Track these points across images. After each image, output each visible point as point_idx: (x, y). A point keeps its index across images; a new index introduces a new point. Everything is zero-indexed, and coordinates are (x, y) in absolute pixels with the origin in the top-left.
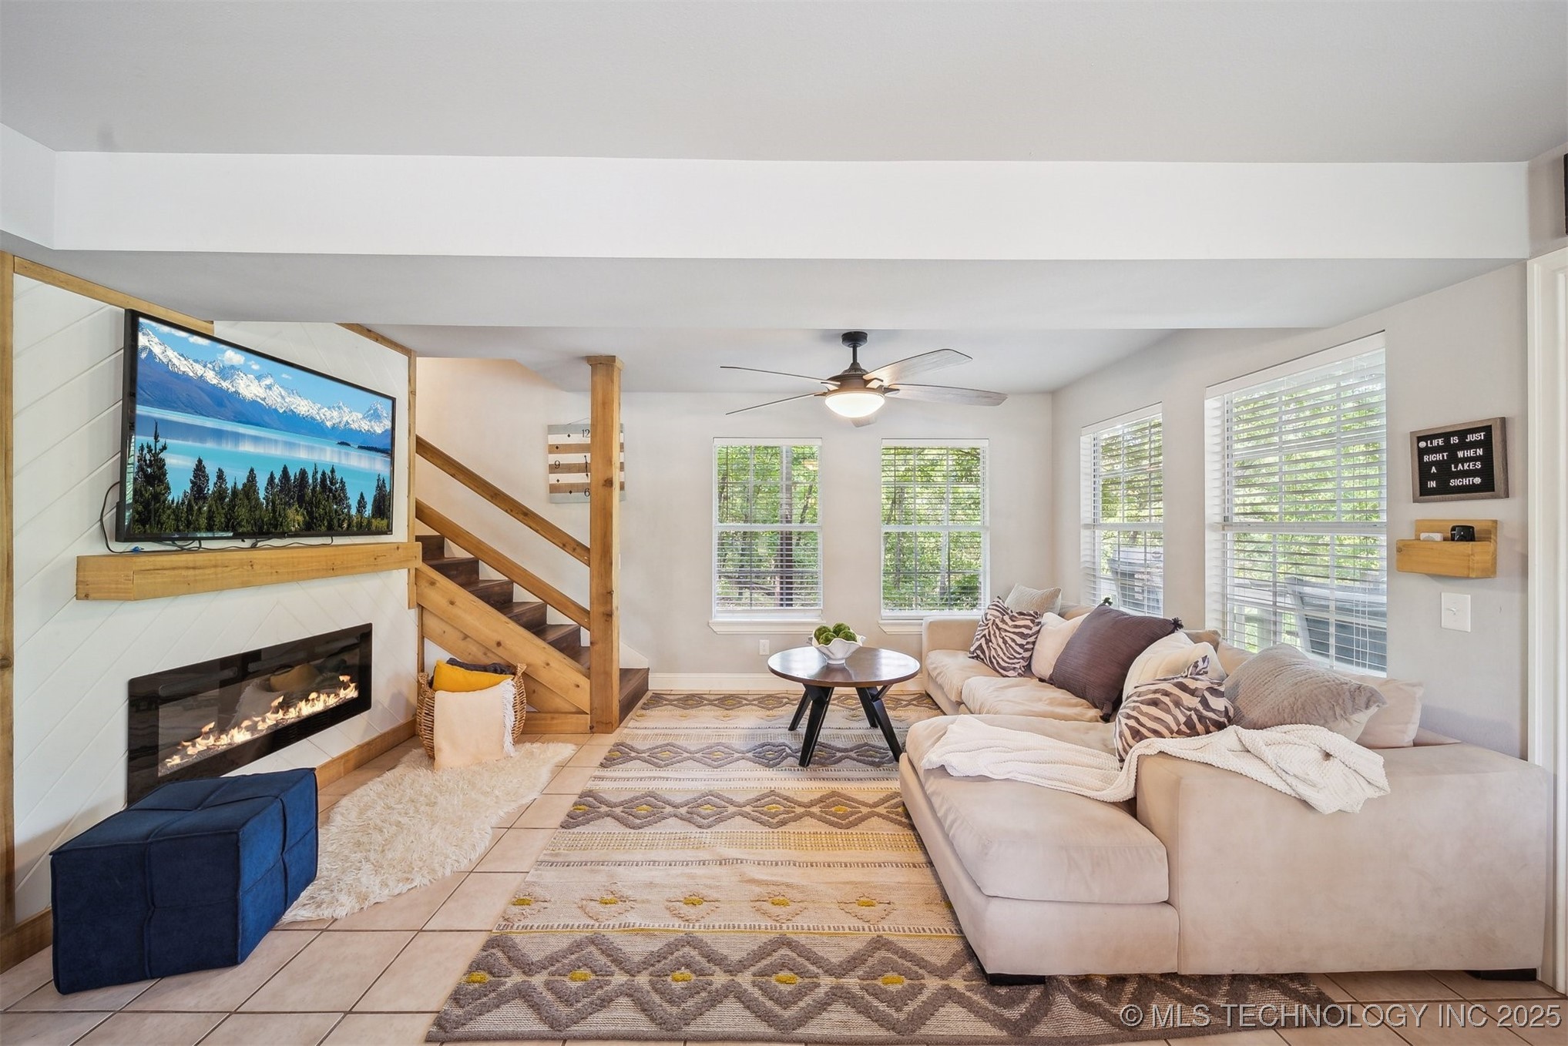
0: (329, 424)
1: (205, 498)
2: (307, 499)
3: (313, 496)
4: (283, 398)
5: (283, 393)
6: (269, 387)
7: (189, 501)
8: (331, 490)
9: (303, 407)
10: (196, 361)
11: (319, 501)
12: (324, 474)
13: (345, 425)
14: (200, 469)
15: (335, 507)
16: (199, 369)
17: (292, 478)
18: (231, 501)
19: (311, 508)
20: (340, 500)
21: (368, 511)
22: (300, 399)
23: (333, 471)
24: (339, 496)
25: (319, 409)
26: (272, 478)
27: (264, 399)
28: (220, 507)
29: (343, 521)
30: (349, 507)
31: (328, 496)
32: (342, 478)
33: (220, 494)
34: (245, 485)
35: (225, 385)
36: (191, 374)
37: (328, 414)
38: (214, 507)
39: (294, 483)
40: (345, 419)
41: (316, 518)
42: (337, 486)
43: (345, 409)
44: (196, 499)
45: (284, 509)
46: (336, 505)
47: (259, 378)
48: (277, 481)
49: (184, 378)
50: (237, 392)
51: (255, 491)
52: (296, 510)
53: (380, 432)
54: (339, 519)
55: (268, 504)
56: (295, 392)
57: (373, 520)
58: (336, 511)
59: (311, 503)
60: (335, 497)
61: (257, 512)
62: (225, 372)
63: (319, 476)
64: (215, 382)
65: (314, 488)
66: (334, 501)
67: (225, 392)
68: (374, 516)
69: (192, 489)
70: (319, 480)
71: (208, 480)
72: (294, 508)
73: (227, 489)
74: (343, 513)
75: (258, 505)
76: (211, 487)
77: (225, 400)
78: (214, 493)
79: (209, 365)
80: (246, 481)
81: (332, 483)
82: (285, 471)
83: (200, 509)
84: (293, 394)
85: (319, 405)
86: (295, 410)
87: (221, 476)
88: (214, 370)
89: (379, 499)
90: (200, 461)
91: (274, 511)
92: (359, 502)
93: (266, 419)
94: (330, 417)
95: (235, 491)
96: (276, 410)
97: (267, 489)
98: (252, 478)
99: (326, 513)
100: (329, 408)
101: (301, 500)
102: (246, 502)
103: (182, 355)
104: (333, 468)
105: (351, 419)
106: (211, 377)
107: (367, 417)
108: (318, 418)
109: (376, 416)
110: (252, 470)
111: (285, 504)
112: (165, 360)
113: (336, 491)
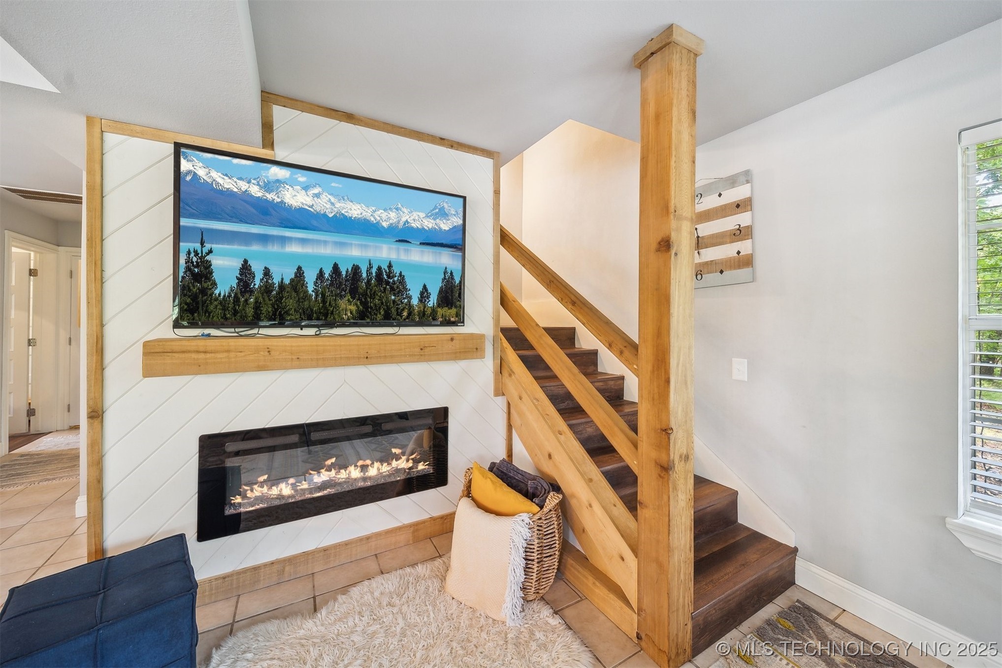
0: (385, 224)
1: (251, 292)
2: (360, 291)
3: (367, 288)
4: (333, 204)
5: (333, 200)
6: (317, 196)
7: (236, 294)
8: (387, 283)
9: (355, 210)
10: (240, 179)
11: (375, 292)
12: (379, 269)
13: (405, 224)
14: (246, 268)
15: (393, 297)
16: (244, 186)
17: (344, 273)
18: (278, 293)
19: (366, 299)
20: (399, 292)
21: (433, 301)
22: (351, 204)
23: (390, 266)
24: (399, 287)
25: (374, 211)
26: (321, 274)
27: (312, 206)
28: (267, 299)
29: (403, 310)
30: (410, 298)
31: (385, 289)
32: (401, 272)
33: (267, 288)
34: (292, 280)
35: (270, 196)
36: (235, 190)
37: (384, 215)
38: (261, 299)
39: (346, 276)
40: (404, 219)
41: (371, 308)
42: (396, 279)
43: (405, 210)
44: (243, 293)
45: (335, 300)
46: (395, 295)
47: (306, 188)
48: (327, 276)
49: (229, 193)
50: (282, 202)
51: (303, 284)
52: (349, 300)
53: (447, 229)
54: (398, 309)
55: (317, 296)
56: (346, 198)
57: (439, 310)
58: (394, 301)
59: (365, 294)
60: (392, 289)
61: (306, 303)
62: (268, 186)
63: (374, 271)
64: (259, 194)
65: (369, 281)
66: (392, 293)
67: (271, 203)
68: (439, 305)
69: (238, 284)
70: (374, 274)
71: (254, 277)
72: (346, 298)
73: (274, 284)
74: (402, 303)
75: (307, 296)
76: (257, 282)
77: (271, 209)
78: (260, 287)
79: (253, 181)
80: (293, 276)
81: (389, 277)
82: (336, 268)
83: (246, 300)
84: (344, 199)
85: (374, 208)
86: (346, 214)
87: (267, 273)
88: (258, 185)
89: (447, 292)
90: (246, 261)
91: (324, 302)
92: (422, 294)
93: (315, 223)
94: (386, 218)
95: (282, 286)
96: (325, 215)
97: (315, 283)
98: (300, 273)
99: (382, 303)
100: (385, 210)
101: (354, 292)
102: (294, 294)
103: (226, 175)
104: (390, 263)
105: (412, 218)
106: (255, 191)
107: (431, 216)
108: (372, 219)
109: (443, 214)
110: (299, 268)
111: (336, 295)
112: (209, 180)
113: (394, 282)
